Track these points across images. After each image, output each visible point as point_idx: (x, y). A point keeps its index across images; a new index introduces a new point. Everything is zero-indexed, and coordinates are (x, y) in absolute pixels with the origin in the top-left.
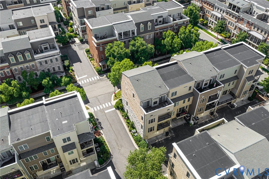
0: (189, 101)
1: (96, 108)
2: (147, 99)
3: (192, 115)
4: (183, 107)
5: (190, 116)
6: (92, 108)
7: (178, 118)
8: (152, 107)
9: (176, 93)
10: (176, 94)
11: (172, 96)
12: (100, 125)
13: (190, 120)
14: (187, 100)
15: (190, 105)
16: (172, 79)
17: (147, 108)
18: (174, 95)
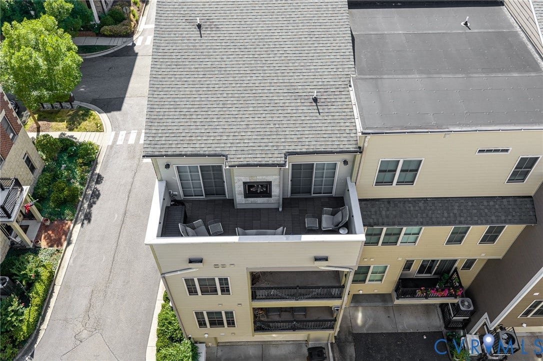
0: (490, 238)
1: (124, 137)
2: (189, 150)
3: (486, 315)
4: (443, 262)
5: (474, 315)
6: (114, 133)
7: (397, 302)
8: (239, 207)
9: (411, 170)
10: (409, 175)
11: (378, 183)
12: (90, 206)
13: (466, 326)
14: (477, 231)
15: (489, 261)
16: (421, 72)
17: (207, 201)
18: (399, 183)
